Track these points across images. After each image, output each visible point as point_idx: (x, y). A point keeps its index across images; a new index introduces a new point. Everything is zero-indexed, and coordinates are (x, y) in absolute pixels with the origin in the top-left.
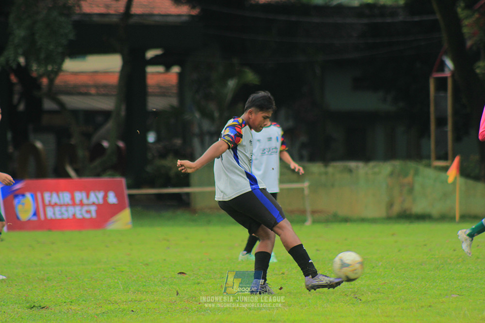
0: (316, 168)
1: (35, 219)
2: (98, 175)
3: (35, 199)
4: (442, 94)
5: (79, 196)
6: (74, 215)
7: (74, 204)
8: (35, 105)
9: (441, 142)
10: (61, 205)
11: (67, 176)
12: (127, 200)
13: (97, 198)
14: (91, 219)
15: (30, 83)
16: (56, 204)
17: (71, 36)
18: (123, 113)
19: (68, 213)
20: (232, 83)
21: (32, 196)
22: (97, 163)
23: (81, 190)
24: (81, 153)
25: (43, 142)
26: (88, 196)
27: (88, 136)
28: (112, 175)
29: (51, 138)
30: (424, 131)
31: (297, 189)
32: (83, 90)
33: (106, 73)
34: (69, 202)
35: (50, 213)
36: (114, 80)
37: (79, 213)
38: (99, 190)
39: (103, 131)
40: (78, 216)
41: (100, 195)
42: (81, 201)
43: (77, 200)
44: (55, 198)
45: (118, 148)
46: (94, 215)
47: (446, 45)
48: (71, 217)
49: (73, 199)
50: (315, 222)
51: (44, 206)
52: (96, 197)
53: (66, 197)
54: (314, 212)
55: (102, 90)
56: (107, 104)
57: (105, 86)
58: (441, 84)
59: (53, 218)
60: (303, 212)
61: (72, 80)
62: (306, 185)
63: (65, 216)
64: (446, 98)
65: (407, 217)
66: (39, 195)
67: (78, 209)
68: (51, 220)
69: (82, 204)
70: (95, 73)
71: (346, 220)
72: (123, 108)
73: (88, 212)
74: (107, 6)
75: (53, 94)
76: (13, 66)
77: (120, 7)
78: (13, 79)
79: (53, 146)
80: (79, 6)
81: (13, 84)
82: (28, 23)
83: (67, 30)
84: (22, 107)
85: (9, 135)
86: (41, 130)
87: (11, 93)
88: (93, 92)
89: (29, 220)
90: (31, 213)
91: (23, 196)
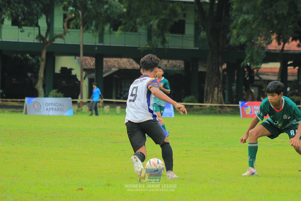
1: (251, 114)
3: (251, 108)
8: (252, 77)
15: (251, 71)
25: (254, 90)
29: (257, 89)
32: (267, 74)
33: (275, 68)
35: (255, 112)
36: (277, 71)
44: (257, 108)
51: (254, 110)
55: (274, 74)
56: (274, 78)
57: (274, 73)
61: (264, 71)
66: (252, 107)
70: (271, 68)
74: (276, 47)
75: (258, 75)
76: (246, 66)
77: (280, 47)
78: (246, 70)
79: (257, 91)
80: (267, 47)
81: (246, 71)
82: (251, 52)
83: (263, 55)
84: (248, 79)
85: (244, 87)
86: (254, 86)
87: (245, 74)
88: (270, 74)
89: (249, 114)
90: (250, 112)
91: (248, 107)
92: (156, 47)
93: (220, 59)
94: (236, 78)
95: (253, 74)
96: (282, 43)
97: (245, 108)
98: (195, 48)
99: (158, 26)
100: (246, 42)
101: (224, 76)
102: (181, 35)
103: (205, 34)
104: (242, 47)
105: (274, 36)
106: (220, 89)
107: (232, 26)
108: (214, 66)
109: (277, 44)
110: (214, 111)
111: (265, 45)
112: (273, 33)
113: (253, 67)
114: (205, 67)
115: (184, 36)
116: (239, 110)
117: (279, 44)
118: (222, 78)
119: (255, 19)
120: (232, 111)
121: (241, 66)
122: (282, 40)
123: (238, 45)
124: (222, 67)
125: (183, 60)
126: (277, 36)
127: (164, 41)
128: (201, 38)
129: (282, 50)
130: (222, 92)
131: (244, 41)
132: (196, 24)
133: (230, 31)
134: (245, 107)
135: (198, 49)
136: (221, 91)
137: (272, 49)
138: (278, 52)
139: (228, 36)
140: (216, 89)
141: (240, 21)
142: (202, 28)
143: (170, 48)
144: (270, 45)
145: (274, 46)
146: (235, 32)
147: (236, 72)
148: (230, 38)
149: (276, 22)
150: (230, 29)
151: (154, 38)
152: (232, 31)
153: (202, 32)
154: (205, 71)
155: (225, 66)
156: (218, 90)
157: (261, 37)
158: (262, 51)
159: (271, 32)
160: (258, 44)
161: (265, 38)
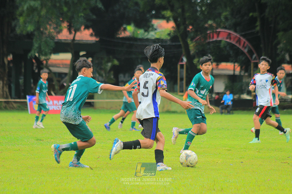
2: (62, 95)
4: (182, 70)
5: (55, 102)
6: (53, 109)
9: (181, 87)
11: (51, 95)
15: (40, 63)
17: (54, 47)
18: (71, 74)
19: (51, 108)
20: (110, 64)
22: (62, 91)
24: (57, 87)
26: (58, 102)
27: (59, 81)
30: (175, 82)
32: (58, 66)
33: (66, 60)
34: (52, 105)
36: (69, 62)
39: (64, 80)
40: (55, 109)
47: (184, 53)
48: (53, 110)
49: (53, 103)
55: (65, 66)
56: (66, 70)
57: (66, 65)
58: (182, 66)
61: (54, 62)
64: (183, 71)
65: (169, 112)
67: (55, 107)
69: (56, 105)
70: (62, 60)
72: (72, 72)
73: (58, 108)
74: (67, 37)
75: (47, 67)
76: (33, 56)
77: (71, 37)
78: (34, 61)
80: (57, 36)
81: (33, 63)
82: (39, 42)
83: (52, 44)
84: (36, 71)
85: (32, 81)
87: (33, 66)
88: (61, 66)
93: (5, 49)
94: (23, 70)
95: (42, 66)
96: (73, 32)
100: (34, 31)
101: (10, 69)
104: (30, 36)
105: (65, 25)
106: (5, 82)
107: (17, 13)
109: (68, 33)
111: (55, 34)
112: (63, 21)
113: (43, 58)
116: (27, 105)
117: (70, 33)
118: (7, 71)
119: (42, 5)
120: (19, 107)
121: (29, 58)
122: (73, 29)
123: (26, 34)
124: (7, 58)
126: (68, 24)
129: (74, 40)
130: (7, 86)
131: (32, 30)
133: (16, 19)
136: (6, 84)
137: (63, 38)
138: (70, 41)
139: (14, 23)
140: (1, 82)
141: (25, 8)
144: (61, 34)
145: (65, 35)
146: (21, 20)
147: (23, 64)
148: (15, 26)
149: (65, 9)
150: (16, 16)
152: (18, 19)
155: (10, 57)
156: (3, 83)
157: (50, 25)
158: (51, 41)
159: (61, 21)
160: (47, 33)
161: (55, 26)
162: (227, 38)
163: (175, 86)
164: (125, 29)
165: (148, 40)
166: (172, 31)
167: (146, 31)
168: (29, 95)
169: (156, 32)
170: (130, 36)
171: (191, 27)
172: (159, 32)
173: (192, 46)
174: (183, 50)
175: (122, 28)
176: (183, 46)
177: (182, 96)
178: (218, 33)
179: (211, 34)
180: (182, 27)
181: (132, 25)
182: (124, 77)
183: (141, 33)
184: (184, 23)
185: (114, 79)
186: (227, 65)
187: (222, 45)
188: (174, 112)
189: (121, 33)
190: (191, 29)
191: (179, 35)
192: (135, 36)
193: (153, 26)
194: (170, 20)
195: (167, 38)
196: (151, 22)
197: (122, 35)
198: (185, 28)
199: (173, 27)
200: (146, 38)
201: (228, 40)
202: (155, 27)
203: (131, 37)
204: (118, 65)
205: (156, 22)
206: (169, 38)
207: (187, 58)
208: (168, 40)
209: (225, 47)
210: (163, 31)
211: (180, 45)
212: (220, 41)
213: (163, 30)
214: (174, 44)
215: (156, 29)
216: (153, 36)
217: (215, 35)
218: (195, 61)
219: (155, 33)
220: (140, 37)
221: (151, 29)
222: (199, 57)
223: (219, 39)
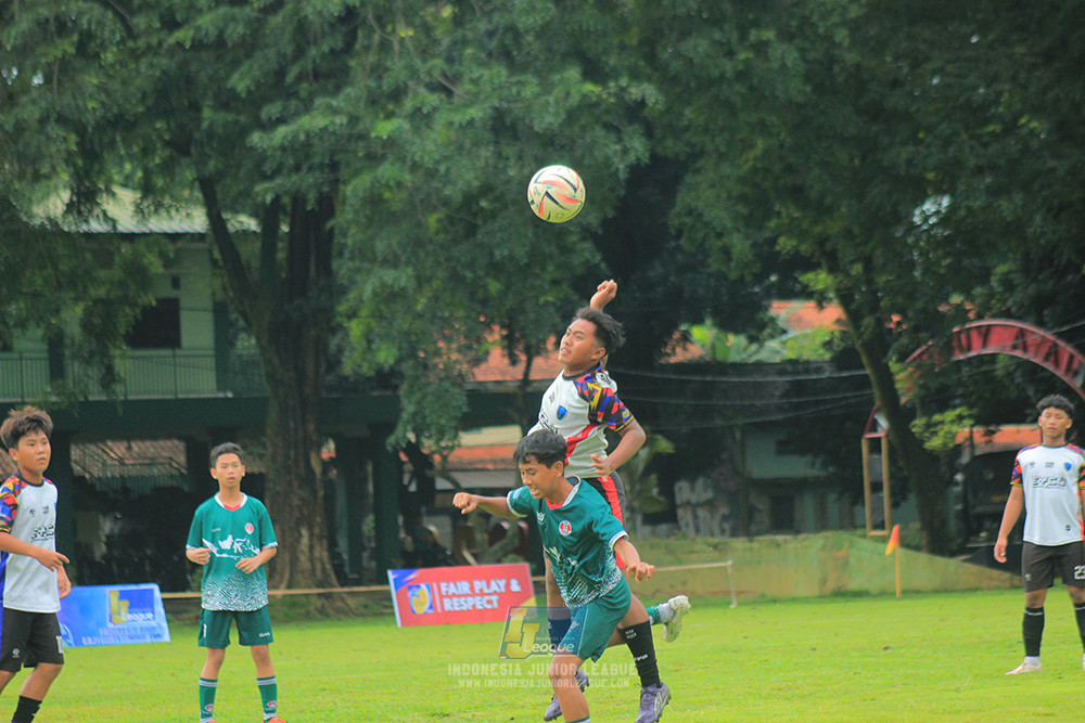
0: (739, 543)
1: (431, 611)
2: (499, 561)
3: (431, 590)
4: (875, 456)
5: (478, 585)
6: (474, 606)
7: (474, 594)
8: (427, 485)
9: (877, 509)
10: (459, 596)
11: (467, 563)
12: (532, 588)
13: (499, 587)
14: (494, 609)
15: (422, 462)
16: (454, 595)
17: (465, 409)
19: (468, 604)
21: (428, 586)
22: (497, 546)
23: (480, 579)
24: (481, 537)
25: (436, 525)
26: (488, 586)
28: (515, 561)
29: (446, 521)
30: (858, 498)
31: (720, 568)
32: (479, 466)
33: (504, 445)
34: (469, 592)
35: (448, 605)
37: (479, 603)
38: (501, 578)
40: (479, 607)
41: (502, 583)
42: (481, 590)
43: (477, 591)
44: (452, 589)
45: (520, 528)
46: (496, 605)
47: (878, 402)
48: (471, 608)
49: (472, 588)
50: (740, 604)
51: (441, 597)
52: (498, 585)
53: (464, 587)
54: (739, 593)
55: (500, 465)
56: (505, 479)
57: (503, 461)
58: (875, 445)
59: (451, 609)
60: (727, 593)
61: (467, 455)
62: (729, 563)
63: (464, 608)
64: (879, 461)
65: (842, 594)
66: (435, 586)
67: (478, 598)
68: (450, 612)
69: (482, 594)
70: (492, 446)
71: (775, 601)
73: (489, 602)
74: (503, 373)
75: (446, 473)
76: (402, 443)
77: (517, 372)
78: (403, 457)
79: (448, 529)
80: (473, 374)
81: (403, 463)
82: (418, 396)
83: (460, 401)
84: (413, 488)
85: (401, 520)
86: (435, 512)
87: (401, 473)
88: (490, 467)
89: (425, 613)
90: (427, 605)
91: (418, 587)
92: (82, 399)
93: (311, 427)
94: (371, 488)
95: (429, 473)
96: (523, 358)
97: (410, 593)
98: (221, 395)
99: (86, 325)
100: (399, 361)
101: (329, 486)
102: (168, 352)
103: (253, 341)
104: (386, 379)
105: (496, 335)
106: (317, 531)
107: (342, 308)
108: (292, 454)
109: (506, 361)
110: (302, 611)
111: (465, 367)
112: (488, 325)
113: (428, 445)
114: (261, 457)
115: (178, 352)
116: (390, 599)
117: (514, 361)
118: (321, 493)
119: (421, 281)
120: (366, 607)
121: (389, 448)
122: (521, 346)
123: (372, 373)
124: (319, 453)
125: (179, 438)
126: (505, 333)
127: (109, 377)
128: (240, 356)
129: (526, 380)
130: (325, 543)
131: (391, 361)
132: (219, 310)
133: (340, 327)
134: (410, 588)
135: (230, 395)
136: (320, 538)
137: (491, 378)
138: (512, 387)
139: (334, 342)
140: (304, 532)
141: (368, 291)
142: (242, 323)
143: (131, 398)
144: (483, 366)
145: (497, 368)
146: (355, 329)
147: (370, 468)
148: (340, 350)
149: (494, 287)
150: (339, 319)
151: (74, 369)
152: (345, 325)
153: (243, 335)
154: (263, 470)
155: (329, 450)
156: (311, 535)
157: (448, 340)
158: (456, 390)
159: (482, 323)
160: (441, 366)
161: (463, 341)
162: (1015, 347)
163: (858, 508)
164: (686, 338)
165: (759, 367)
166: (837, 334)
167: (752, 339)
168: (393, 567)
169: (784, 338)
170: (702, 357)
171: (896, 318)
172: (795, 338)
173: (904, 379)
174: (876, 393)
175: (676, 335)
176: (873, 379)
177: (885, 540)
178: (986, 333)
179: (963, 337)
180: (868, 321)
181: (708, 322)
182: (692, 489)
183: (736, 346)
184: (874, 307)
185: (662, 499)
186: (1018, 432)
187: (1000, 369)
188: (859, 594)
189: (674, 350)
190: (899, 323)
191: (858, 344)
192: (720, 357)
193: (773, 320)
194: (831, 300)
195: (822, 355)
196: (767, 308)
197: (680, 356)
198: (879, 322)
199: (838, 321)
200: (754, 359)
201: (1018, 353)
202: (781, 324)
203: (707, 359)
204: (672, 451)
205: (781, 310)
206: (828, 356)
207: (890, 418)
208: (824, 362)
209: (1010, 375)
210: (805, 336)
211: (867, 376)
212: (993, 357)
213: (808, 331)
214: (845, 374)
215: (784, 332)
216: (777, 352)
217: (976, 340)
218: (918, 425)
219: (784, 343)
220: (734, 357)
221: (768, 331)
222: (930, 414)
223: (990, 350)
